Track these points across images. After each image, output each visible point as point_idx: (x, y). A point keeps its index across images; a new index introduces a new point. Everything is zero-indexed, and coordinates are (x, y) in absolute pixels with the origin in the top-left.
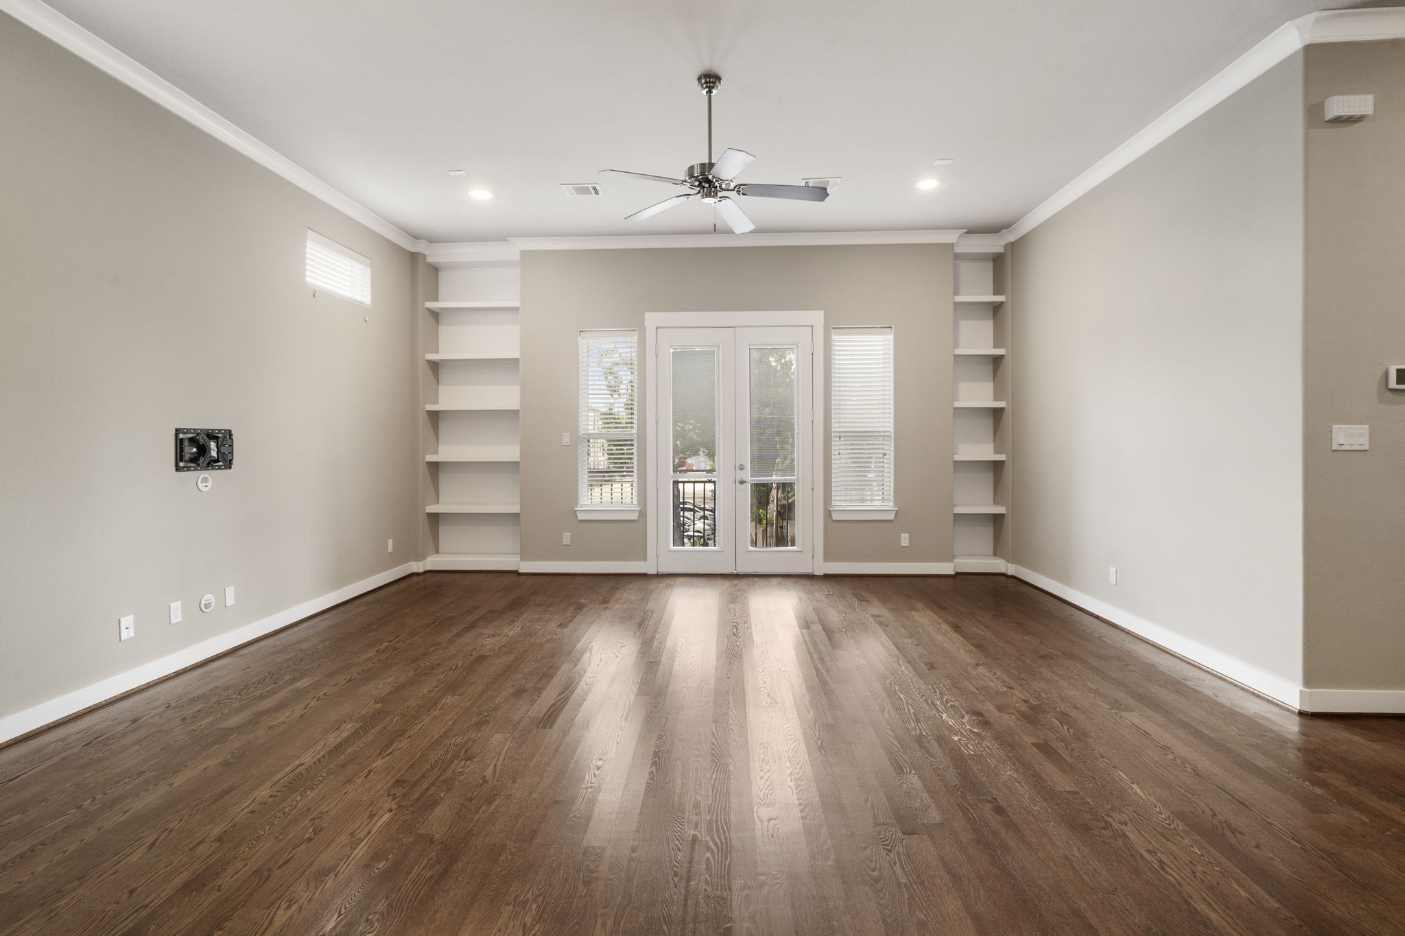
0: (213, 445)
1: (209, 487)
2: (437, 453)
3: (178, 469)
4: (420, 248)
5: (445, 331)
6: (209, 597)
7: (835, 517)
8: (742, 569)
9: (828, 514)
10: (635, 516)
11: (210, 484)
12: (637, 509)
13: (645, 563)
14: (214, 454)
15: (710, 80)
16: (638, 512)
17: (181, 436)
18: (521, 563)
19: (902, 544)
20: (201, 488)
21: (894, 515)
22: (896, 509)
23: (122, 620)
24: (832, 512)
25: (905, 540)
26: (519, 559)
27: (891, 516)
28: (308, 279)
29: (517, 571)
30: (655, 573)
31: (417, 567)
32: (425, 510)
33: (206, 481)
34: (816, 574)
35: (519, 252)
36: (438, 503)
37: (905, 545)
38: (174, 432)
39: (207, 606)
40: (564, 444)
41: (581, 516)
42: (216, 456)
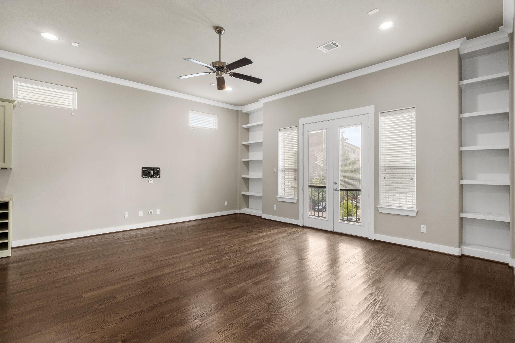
0: (152, 172)
1: (152, 183)
2: (248, 175)
3: (142, 177)
4: (239, 108)
5: (251, 134)
6: (152, 211)
7: (381, 211)
8: (336, 230)
9: (376, 209)
10: (295, 201)
11: (153, 182)
12: (296, 198)
13: (298, 221)
14: (152, 174)
15: (219, 30)
16: (296, 200)
17: (143, 169)
18: (262, 214)
19: (422, 231)
20: (150, 183)
21: (416, 214)
22: (417, 210)
23: (125, 213)
24: (378, 208)
25: (423, 229)
26: (262, 213)
27: (414, 214)
28: (190, 124)
29: (261, 217)
30: (302, 225)
31: (238, 211)
32: (241, 193)
33: (151, 181)
34: (370, 238)
35: (262, 104)
36: (248, 191)
37: (423, 232)
38: (141, 168)
39: (151, 213)
40: (274, 172)
41: (279, 200)
42: (153, 175)
